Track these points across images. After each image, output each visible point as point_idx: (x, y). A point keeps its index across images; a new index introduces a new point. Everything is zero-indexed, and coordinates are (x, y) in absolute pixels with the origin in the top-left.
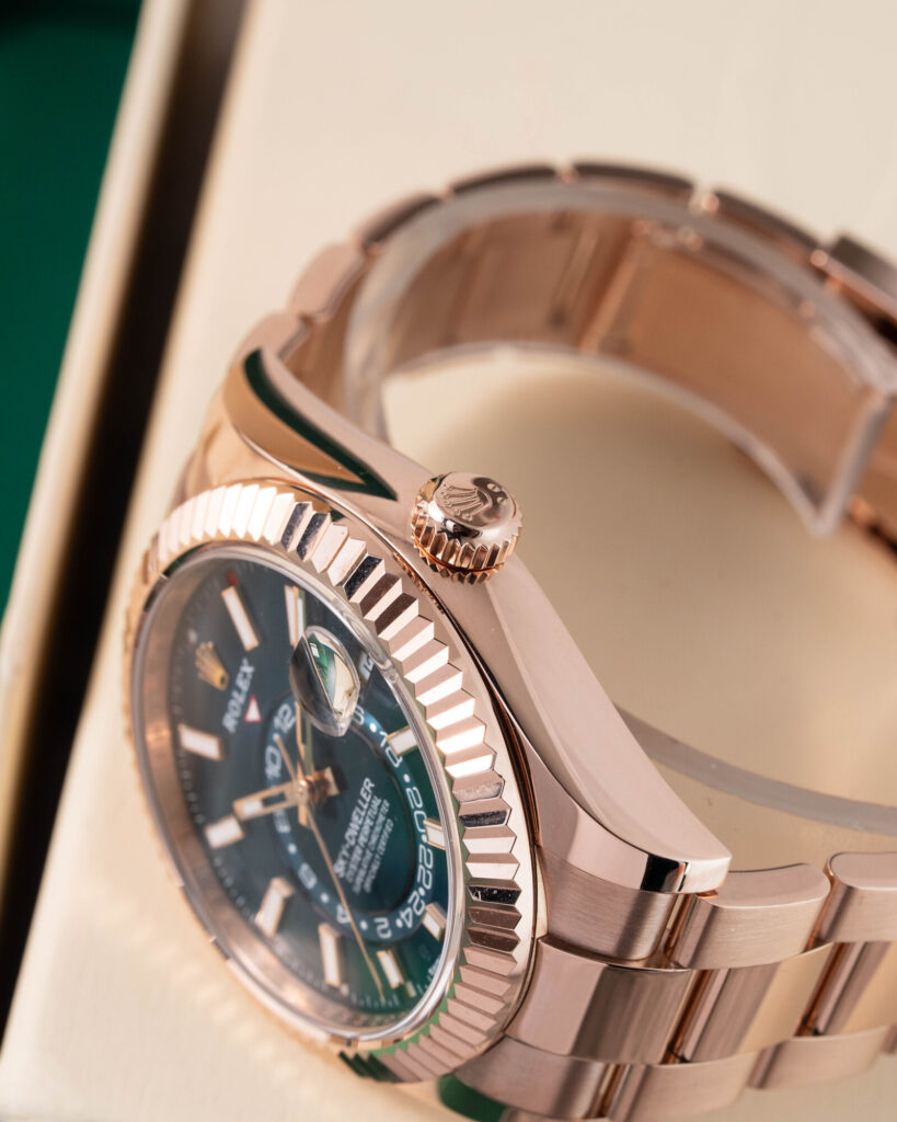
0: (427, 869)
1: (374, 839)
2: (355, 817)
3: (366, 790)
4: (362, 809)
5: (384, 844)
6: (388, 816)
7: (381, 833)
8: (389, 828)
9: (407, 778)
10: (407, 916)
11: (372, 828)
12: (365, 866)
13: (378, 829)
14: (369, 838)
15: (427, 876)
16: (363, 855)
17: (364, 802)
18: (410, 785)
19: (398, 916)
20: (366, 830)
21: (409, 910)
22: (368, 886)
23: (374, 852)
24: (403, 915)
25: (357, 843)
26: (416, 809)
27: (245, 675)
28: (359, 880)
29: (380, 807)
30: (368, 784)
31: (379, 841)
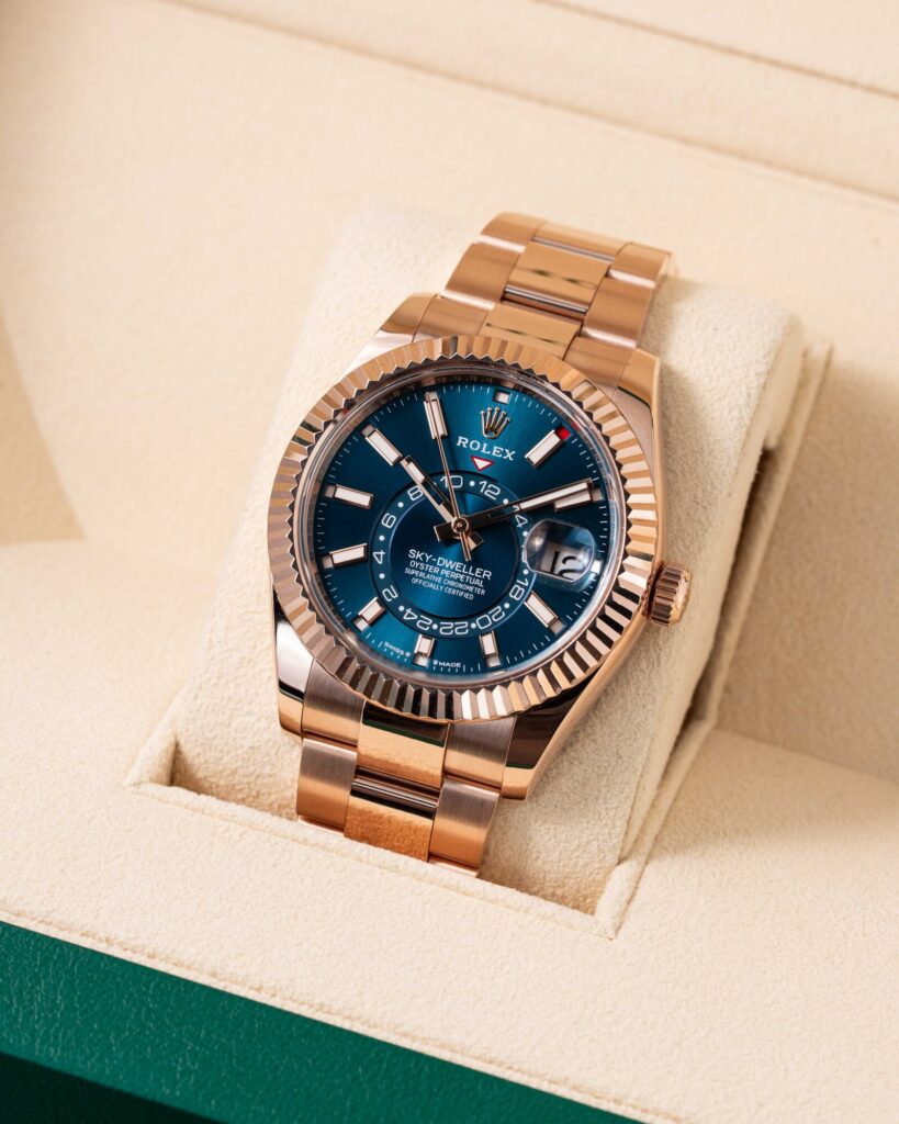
0: (453, 629)
1: (452, 583)
2: (458, 565)
3: (482, 573)
4: (467, 570)
5: (453, 592)
6: (475, 594)
7: (461, 590)
8: (466, 596)
9: (507, 606)
10: (409, 615)
11: (458, 580)
12: (428, 577)
13: (461, 586)
14: (452, 579)
15: (448, 631)
16: (435, 574)
17: (474, 571)
18: (503, 609)
19: (406, 608)
20: (455, 576)
21: (416, 617)
22: (415, 581)
23: (442, 584)
24: (409, 611)
25: (441, 568)
26: (490, 616)
27: (504, 454)
28: (413, 572)
29: (476, 586)
30: (488, 574)
31: (453, 588)
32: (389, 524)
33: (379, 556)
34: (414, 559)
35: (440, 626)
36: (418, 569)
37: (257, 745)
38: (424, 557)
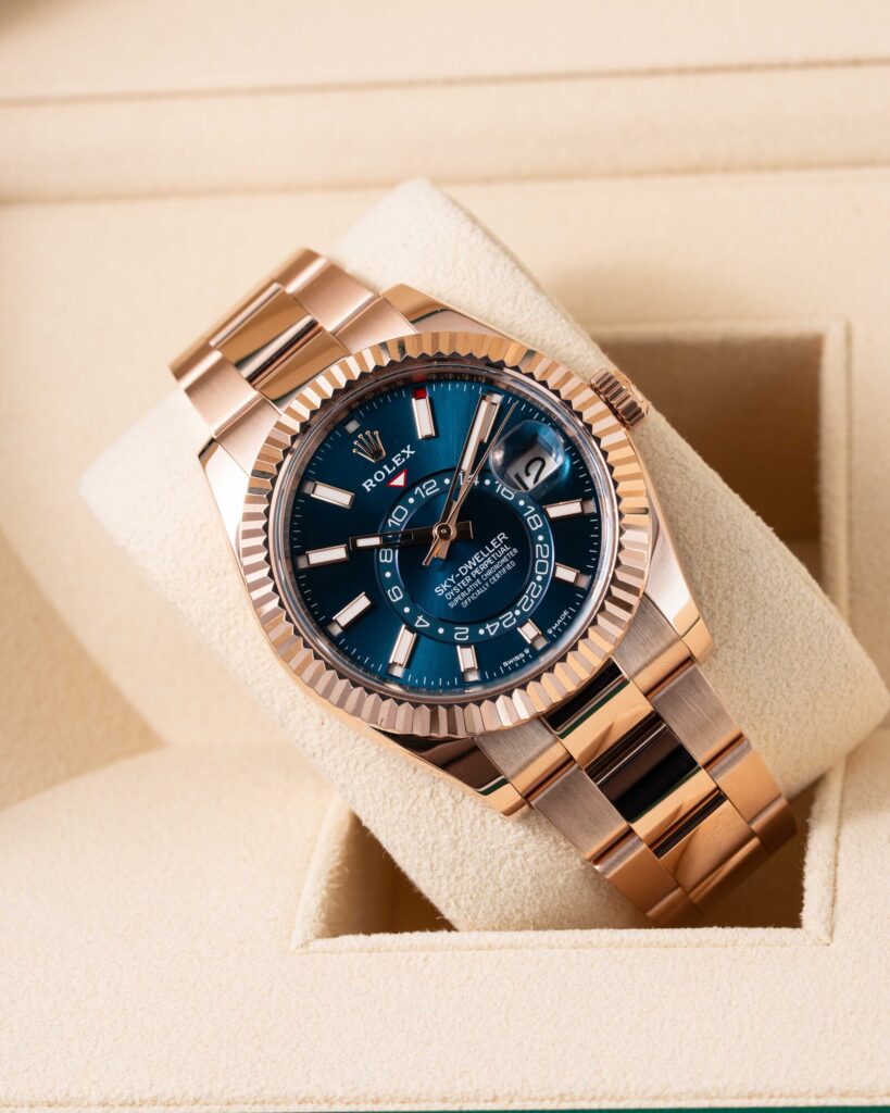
0: (530, 597)
1: (490, 572)
2: (476, 557)
3: (497, 540)
4: (486, 552)
5: (498, 577)
6: (513, 559)
7: (501, 568)
8: (509, 567)
9: (541, 538)
10: (492, 629)
11: (490, 566)
12: (469, 590)
13: (496, 567)
14: (485, 571)
15: (529, 603)
16: (471, 583)
17: (491, 547)
18: (541, 543)
19: (484, 627)
20: (484, 566)
21: (498, 624)
22: (465, 604)
23: (484, 582)
24: (488, 627)
26: (540, 558)
27: (404, 455)
28: (456, 600)
29: (506, 553)
30: (502, 537)
31: (494, 574)
32: (399, 595)
33: (421, 623)
34: (445, 592)
35: (520, 608)
36: (456, 595)
37: (533, 874)
38: (449, 583)
